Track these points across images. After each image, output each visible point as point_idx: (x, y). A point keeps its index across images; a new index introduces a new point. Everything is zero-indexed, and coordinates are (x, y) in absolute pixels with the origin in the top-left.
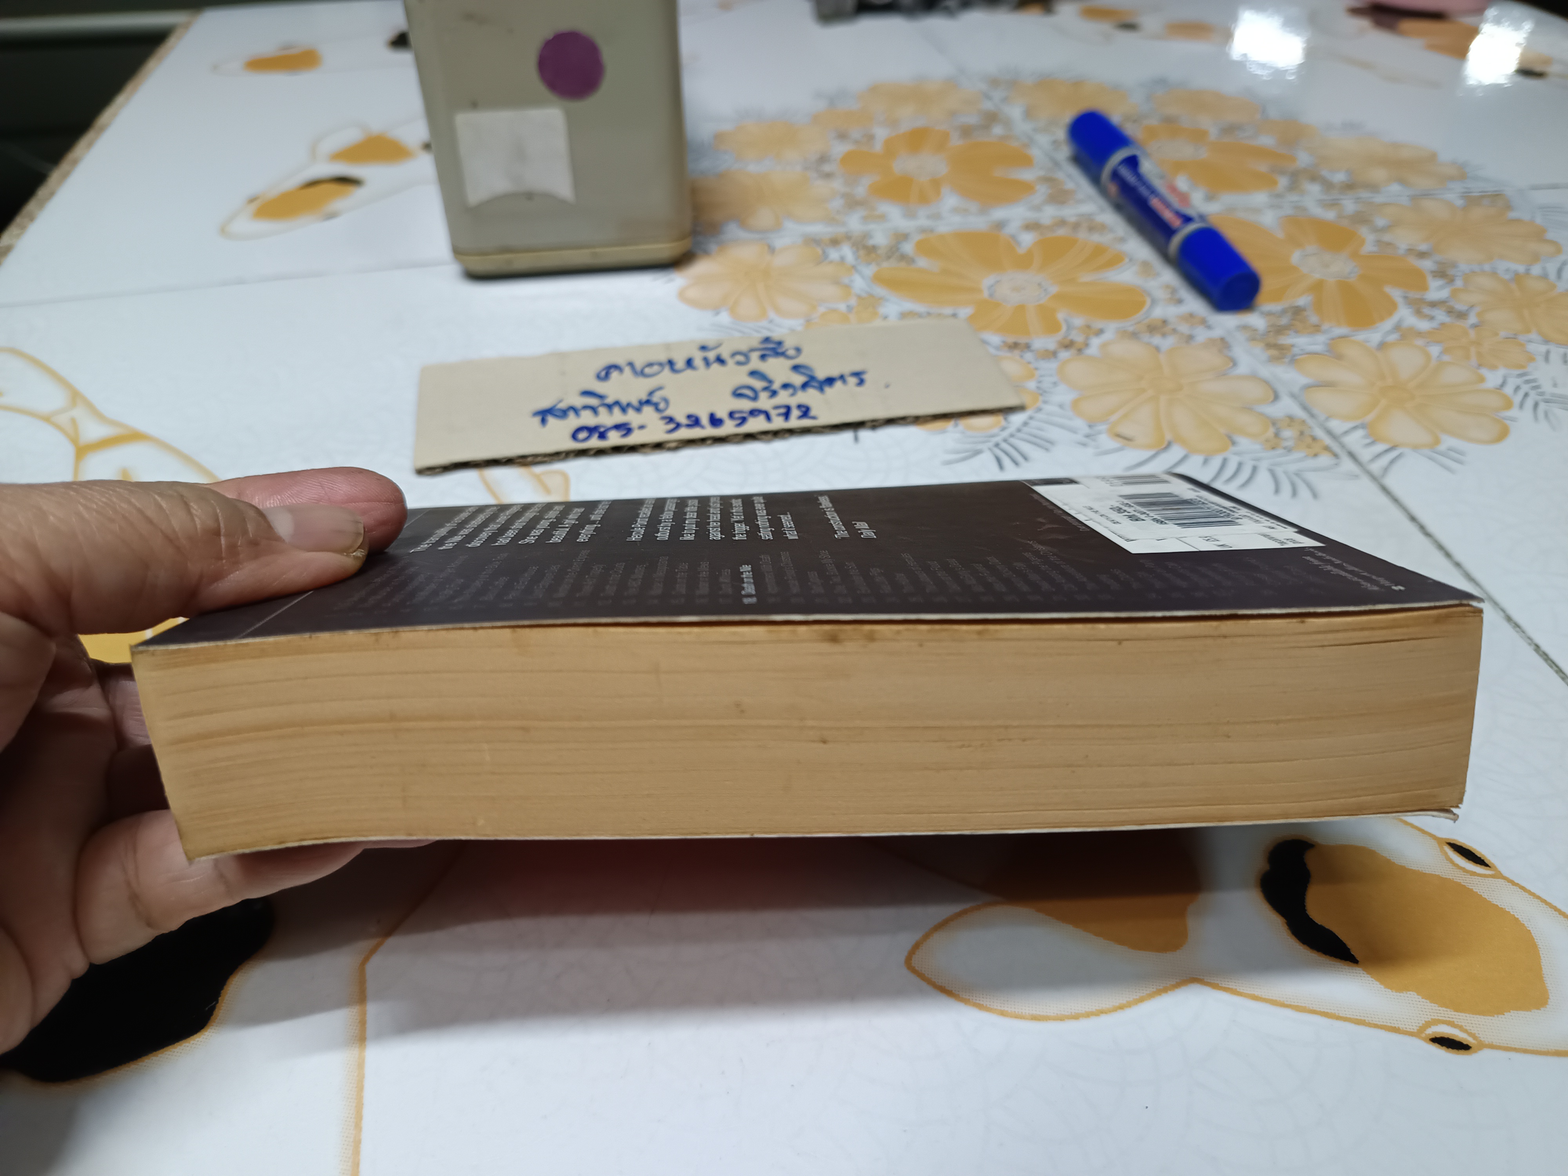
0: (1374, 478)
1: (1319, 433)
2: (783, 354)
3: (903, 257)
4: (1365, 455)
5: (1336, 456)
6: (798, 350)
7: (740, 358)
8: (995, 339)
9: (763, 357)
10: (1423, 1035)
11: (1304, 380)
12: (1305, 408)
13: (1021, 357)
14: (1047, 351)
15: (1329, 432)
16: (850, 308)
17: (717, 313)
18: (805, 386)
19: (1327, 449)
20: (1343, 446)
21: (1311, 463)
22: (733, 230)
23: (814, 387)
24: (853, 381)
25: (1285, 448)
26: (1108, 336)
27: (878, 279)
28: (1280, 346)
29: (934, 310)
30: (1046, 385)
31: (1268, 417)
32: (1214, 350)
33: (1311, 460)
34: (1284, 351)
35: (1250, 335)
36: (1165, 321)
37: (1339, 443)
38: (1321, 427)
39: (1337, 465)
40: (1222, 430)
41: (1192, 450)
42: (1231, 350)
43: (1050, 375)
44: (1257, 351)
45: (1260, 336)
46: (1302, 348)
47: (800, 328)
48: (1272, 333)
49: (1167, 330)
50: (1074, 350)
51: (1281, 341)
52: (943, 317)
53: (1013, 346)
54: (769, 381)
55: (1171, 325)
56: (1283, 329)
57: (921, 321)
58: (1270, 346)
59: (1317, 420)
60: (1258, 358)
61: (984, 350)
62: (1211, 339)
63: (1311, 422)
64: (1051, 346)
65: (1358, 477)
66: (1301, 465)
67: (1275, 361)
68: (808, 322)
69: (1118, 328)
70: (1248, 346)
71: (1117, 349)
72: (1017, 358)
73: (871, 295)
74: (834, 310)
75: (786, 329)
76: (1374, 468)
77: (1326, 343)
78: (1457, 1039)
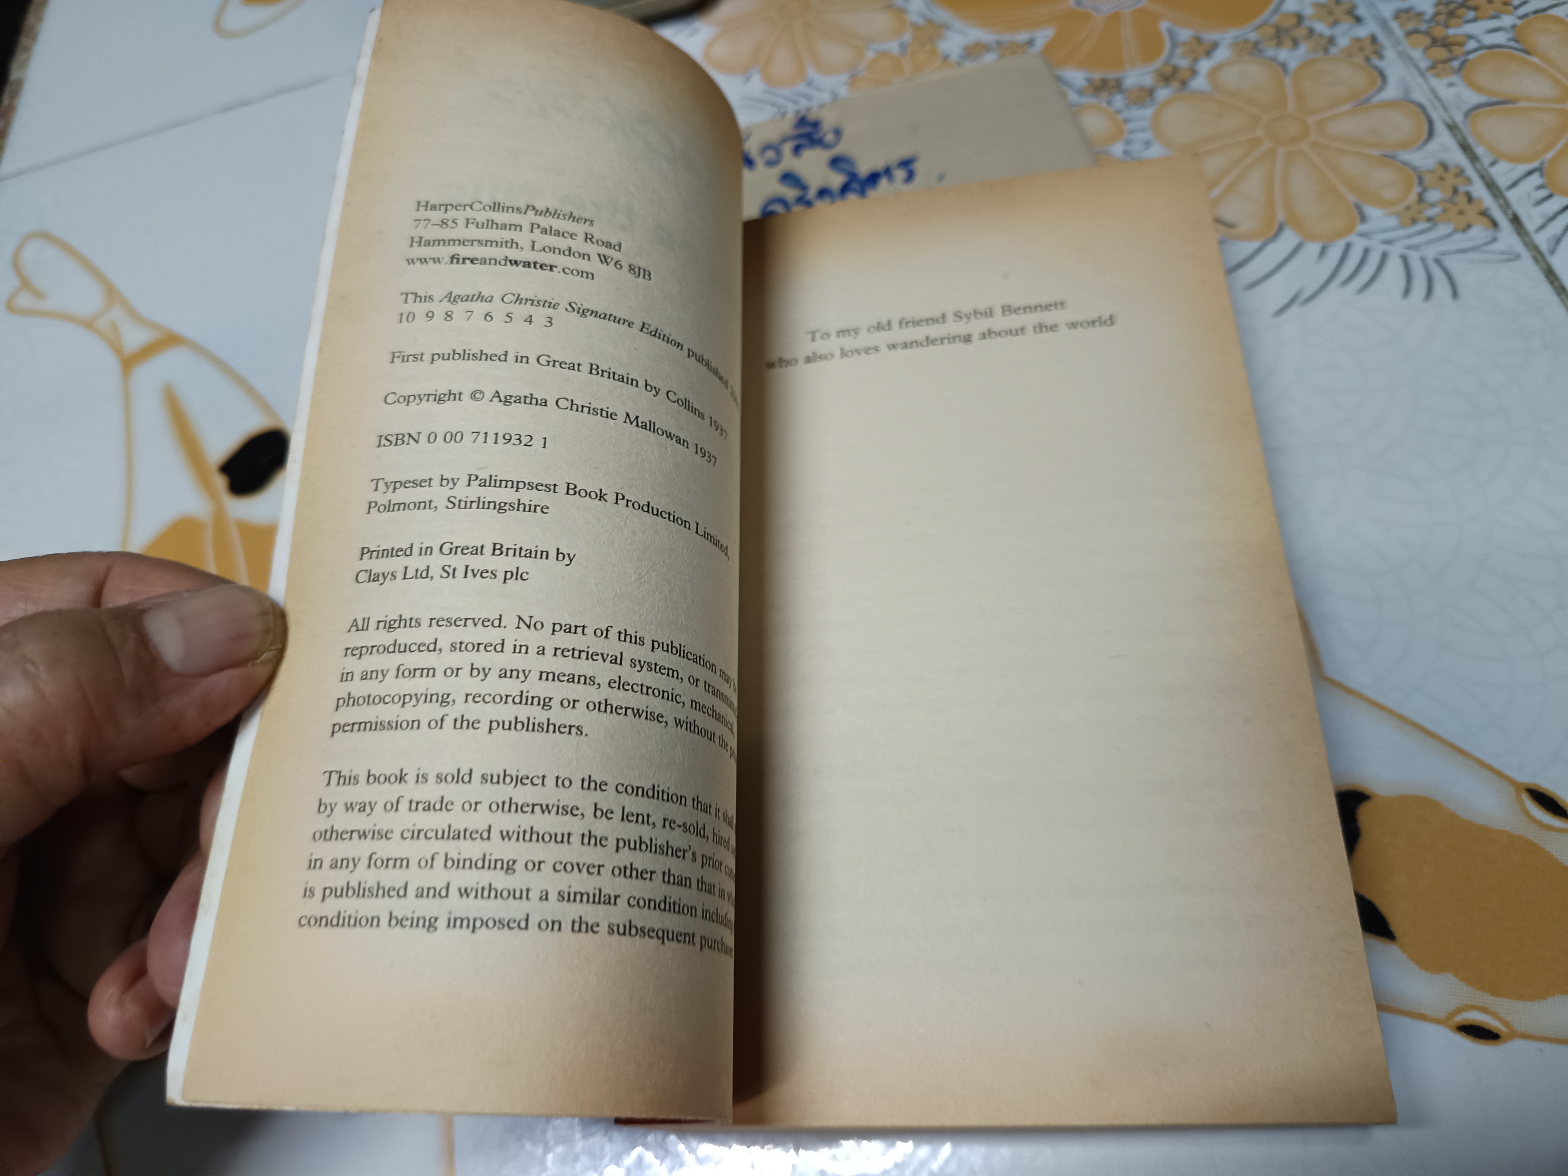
0: (1539, 256)
1: (1479, 190)
2: (820, 142)
4: (1532, 218)
5: (1495, 224)
6: (838, 132)
7: (770, 154)
8: (1077, 77)
9: (797, 150)
10: (1451, 1023)
11: (1473, 98)
12: (1465, 147)
13: (1109, 103)
14: (1142, 88)
15: (1491, 185)
16: (903, 47)
17: (748, 79)
18: (845, 189)
19: (1484, 213)
20: (1506, 206)
21: (1460, 241)
23: (855, 191)
24: (900, 174)
25: (1429, 219)
26: (1222, 54)
28: (1449, 40)
29: (1006, 37)
30: (1136, 147)
31: (1414, 168)
32: (1359, 59)
33: (1458, 236)
34: (1455, 48)
35: (1410, 26)
36: (1300, 18)
37: (1502, 202)
38: (1482, 177)
39: (1494, 240)
40: (1351, 198)
41: (1307, 236)
42: (1381, 57)
43: (1143, 130)
44: (1416, 54)
45: (1423, 27)
46: (1478, 41)
47: (843, 91)
48: (1442, 18)
49: (1300, 32)
50: (1176, 84)
51: (1452, 31)
52: (1015, 48)
53: (1101, 87)
54: (803, 187)
55: (1307, 23)
56: (1457, 9)
57: (990, 57)
58: (1435, 42)
59: (1478, 166)
60: (1416, 66)
61: (1064, 95)
62: (1358, 40)
63: (1470, 171)
64: (1148, 80)
65: (1518, 257)
66: (1445, 246)
67: (1440, 66)
68: (854, 78)
69: (1236, 37)
70: (1405, 45)
71: (1231, 77)
72: (1104, 105)
73: (930, 21)
74: (884, 54)
75: (826, 97)
76: (1542, 240)
77: (1514, 27)
78: (1487, 1027)
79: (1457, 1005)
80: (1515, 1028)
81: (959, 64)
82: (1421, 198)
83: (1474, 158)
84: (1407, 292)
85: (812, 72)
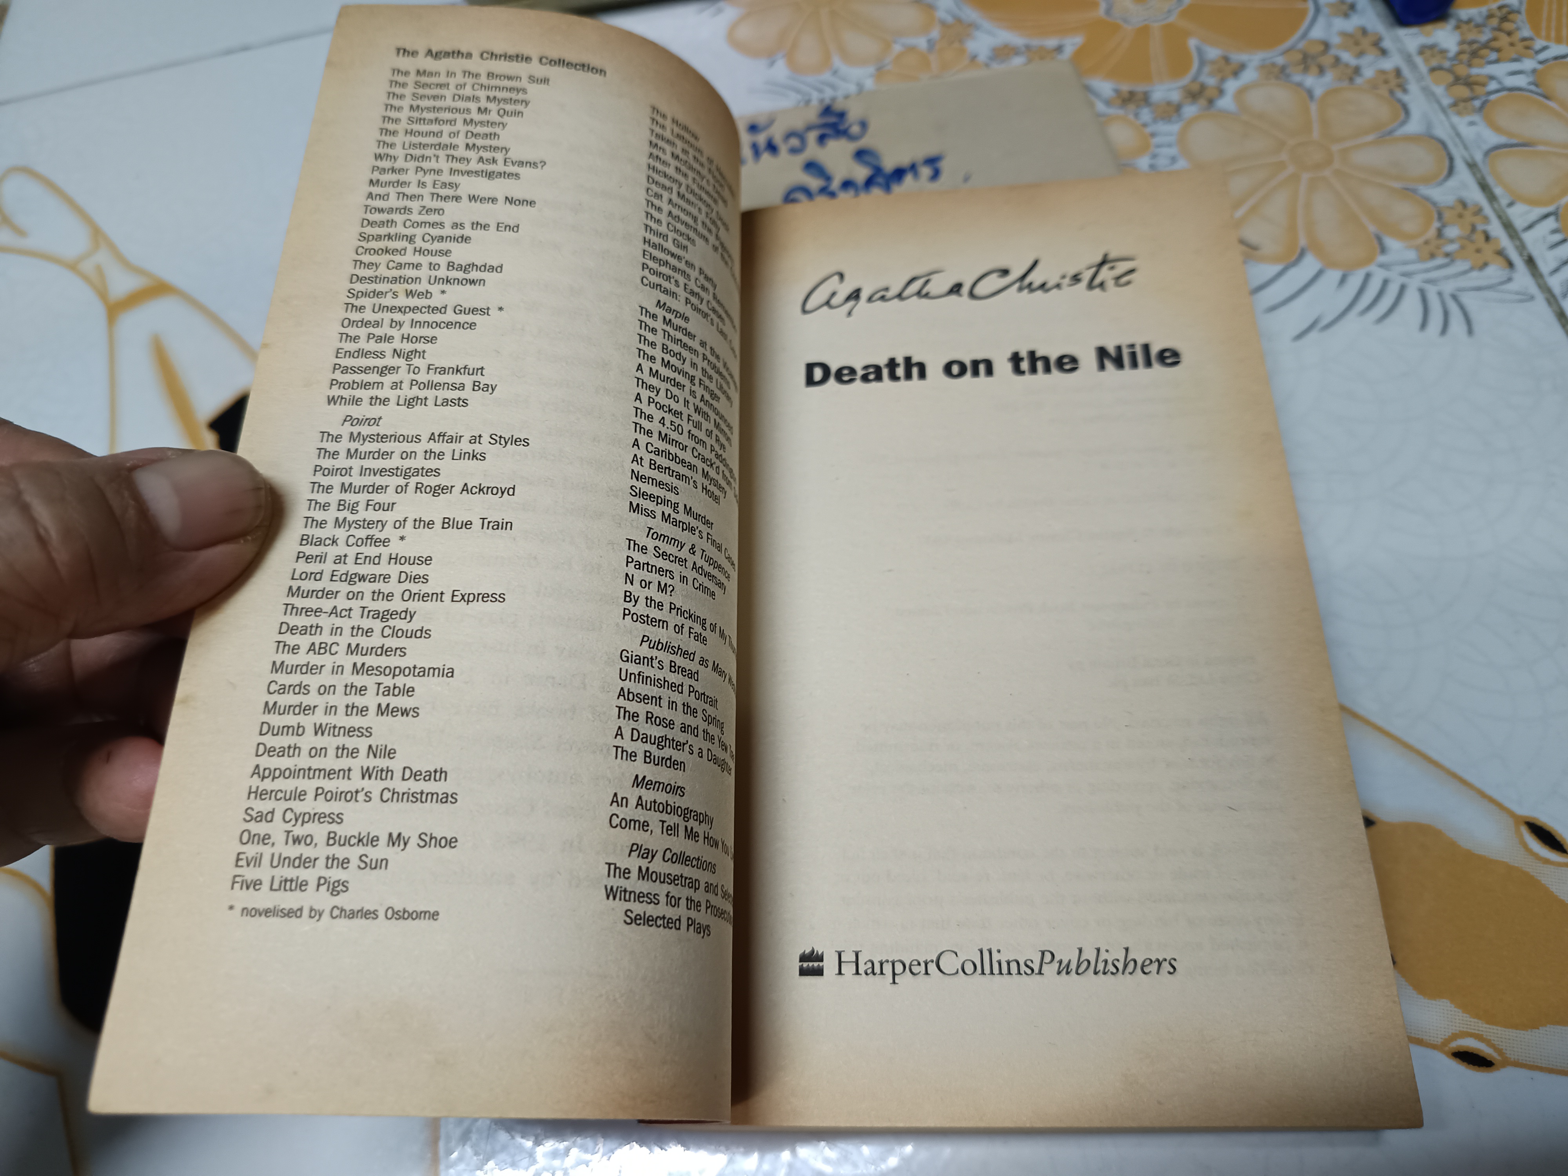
0: (1551, 299)
1: (1496, 229)
2: (846, 133)
4: (1546, 261)
5: (1511, 265)
6: (864, 125)
7: (795, 142)
8: (1105, 87)
9: (822, 139)
10: (1447, 1049)
11: (1493, 139)
12: (1484, 187)
13: (1136, 115)
14: (1169, 103)
15: (1508, 226)
16: (931, 44)
17: (772, 64)
18: (869, 183)
19: (1501, 253)
20: (1521, 247)
21: (1476, 278)
23: (879, 185)
24: (926, 172)
25: (1447, 255)
26: (1249, 76)
28: (1471, 80)
29: (1035, 42)
30: (1162, 162)
31: (1434, 204)
32: (1383, 91)
33: (1475, 274)
34: (1476, 87)
35: (1434, 63)
36: (1326, 45)
37: (1518, 243)
38: (1500, 217)
39: (1510, 280)
40: (1372, 228)
41: (1329, 263)
42: (1405, 91)
43: (1169, 145)
44: (1439, 90)
45: (1447, 64)
46: (1500, 83)
47: (869, 84)
48: (1465, 57)
49: (1327, 60)
50: (1202, 102)
51: (1475, 71)
52: (1043, 54)
53: (1128, 99)
54: (828, 178)
55: (1333, 52)
56: (1480, 49)
57: (1018, 61)
58: (1457, 80)
59: (1496, 206)
60: (1439, 102)
61: (1092, 105)
62: (1383, 72)
63: (1488, 210)
64: (1175, 96)
65: (1532, 298)
66: (1462, 282)
67: (1462, 105)
68: (880, 72)
69: (1264, 60)
70: (1428, 81)
71: (1257, 99)
72: (1131, 117)
73: (959, 20)
74: (912, 49)
75: (852, 88)
76: (1555, 283)
77: (1534, 71)
78: (1481, 1054)
79: (1454, 1032)
80: (1508, 1056)
81: (987, 65)
82: (1440, 234)
83: (1492, 198)
84: (1424, 325)
85: (837, 62)
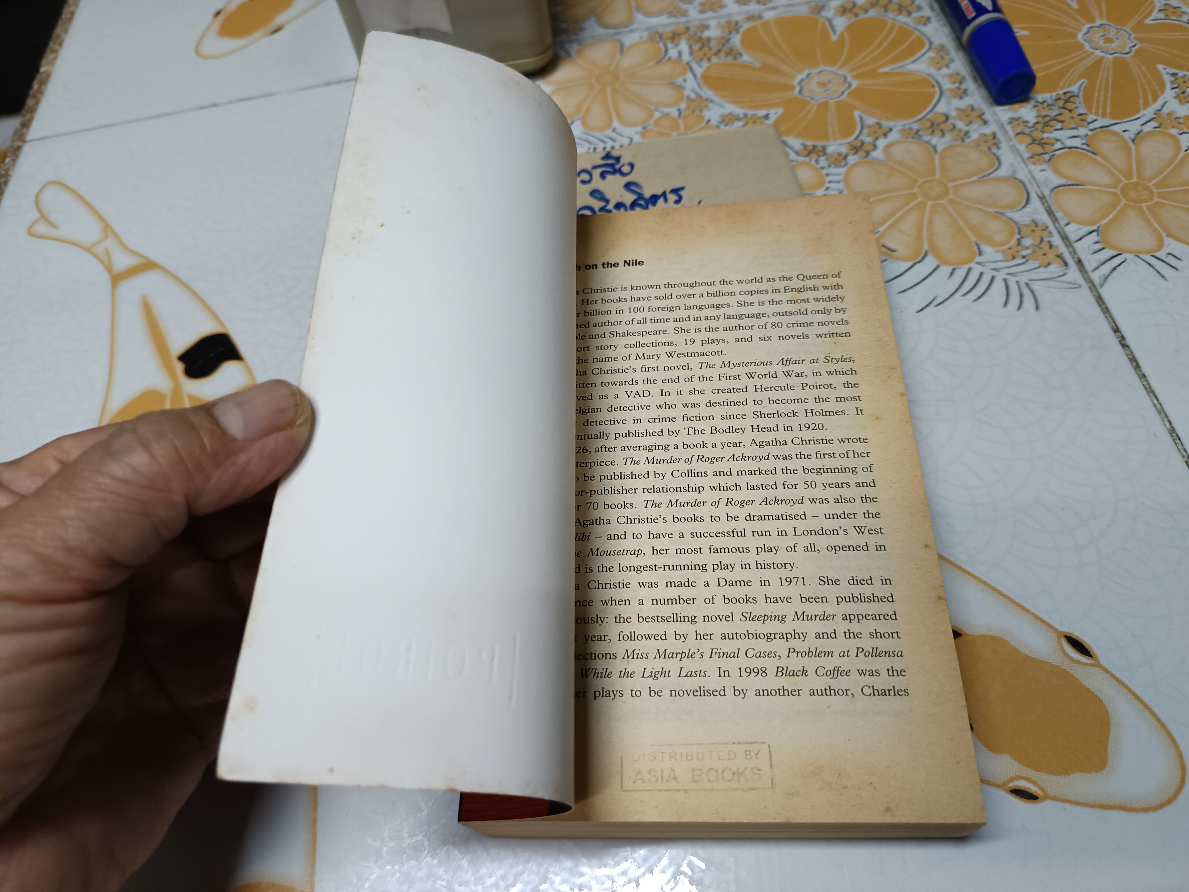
0: (1093, 287)
1: (1057, 240)
2: (619, 171)
3: (732, 53)
4: (1090, 262)
5: (1066, 264)
6: (632, 166)
7: (585, 176)
8: (796, 143)
9: (603, 175)
10: (1006, 787)
11: (1058, 181)
12: (1050, 212)
13: (817, 162)
14: (839, 154)
15: (1065, 238)
16: (680, 112)
18: (634, 204)
19: (1059, 256)
20: (1074, 253)
21: (1042, 273)
22: (592, 28)
23: (640, 206)
24: (672, 198)
25: (1024, 257)
26: (893, 136)
27: (707, 80)
28: (1043, 141)
29: (750, 112)
30: (832, 193)
31: (1016, 223)
32: (984, 148)
33: (1042, 270)
34: (1046, 146)
35: (1019, 130)
36: (947, 118)
37: (1071, 250)
38: (1059, 233)
39: (1065, 274)
40: (973, 239)
41: (943, 261)
42: (999, 148)
43: (838, 182)
44: (1022, 148)
45: (1027, 131)
46: (1062, 143)
47: (637, 138)
48: (1040, 126)
49: (947, 126)
50: (862, 153)
51: (1046, 135)
52: (756, 120)
53: (811, 151)
54: (606, 201)
55: (951, 121)
56: (1050, 120)
57: (738, 124)
58: (1034, 141)
59: (1057, 225)
60: (1020, 155)
61: (787, 154)
62: (984, 135)
63: (1052, 228)
64: (844, 150)
65: (1080, 286)
66: (1032, 275)
67: (1037, 157)
68: (644, 130)
69: (905, 125)
70: (1015, 141)
71: (898, 152)
72: (813, 162)
73: (699, 96)
74: (667, 115)
75: (626, 141)
76: (1096, 277)
77: (1087, 135)
78: (1030, 791)
79: (1012, 776)
80: (1048, 793)
81: (717, 127)
82: (1019, 243)
83: (1055, 220)
84: (1006, 304)
85: (616, 123)
